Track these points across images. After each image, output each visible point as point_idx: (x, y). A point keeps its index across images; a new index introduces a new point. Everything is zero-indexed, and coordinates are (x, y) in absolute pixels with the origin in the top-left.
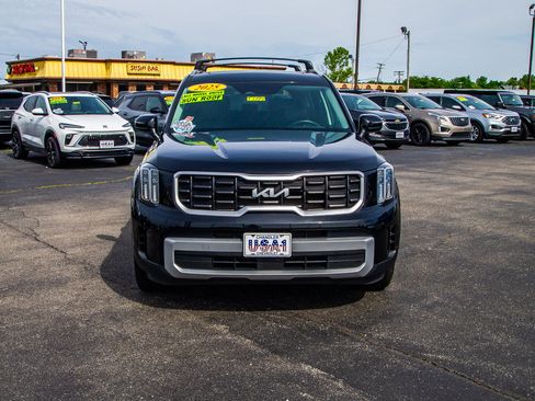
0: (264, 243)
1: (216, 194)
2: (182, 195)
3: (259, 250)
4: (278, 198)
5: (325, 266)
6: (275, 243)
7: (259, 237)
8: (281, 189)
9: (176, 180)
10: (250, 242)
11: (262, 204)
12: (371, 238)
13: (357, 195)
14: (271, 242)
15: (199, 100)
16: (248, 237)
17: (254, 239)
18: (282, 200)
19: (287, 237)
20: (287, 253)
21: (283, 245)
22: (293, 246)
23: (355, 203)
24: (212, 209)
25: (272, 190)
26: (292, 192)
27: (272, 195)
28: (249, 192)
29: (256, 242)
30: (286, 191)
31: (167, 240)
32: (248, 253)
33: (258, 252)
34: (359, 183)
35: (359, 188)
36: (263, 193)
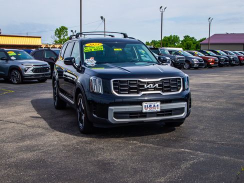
0: (150, 106)
1: (130, 88)
2: (115, 89)
3: (148, 109)
4: (154, 88)
5: (171, 115)
6: (154, 106)
7: (148, 104)
8: (155, 85)
9: (112, 82)
10: (145, 106)
11: (148, 91)
12: (186, 103)
13: (180, 86)
14: (153, 106)
15: (93, 50)
16: (144, 104)
17: (146, 105)
18: (155, 89)
19: (159, 103)
20: (159, 110)
21: (157, 107)
22: (161, 107)
23: (180, 89)
24: (128, 94)
25: (152, 85)
26: (159, 86)
27: (152, 87)
28: (143, 86)
29: (147, 106)
30: (157, 85)
31: (110, 107)
32: (144, 111)
33: (148, 110)
34: (180, 81)
35: (181, 83)
36: (149, 86)
